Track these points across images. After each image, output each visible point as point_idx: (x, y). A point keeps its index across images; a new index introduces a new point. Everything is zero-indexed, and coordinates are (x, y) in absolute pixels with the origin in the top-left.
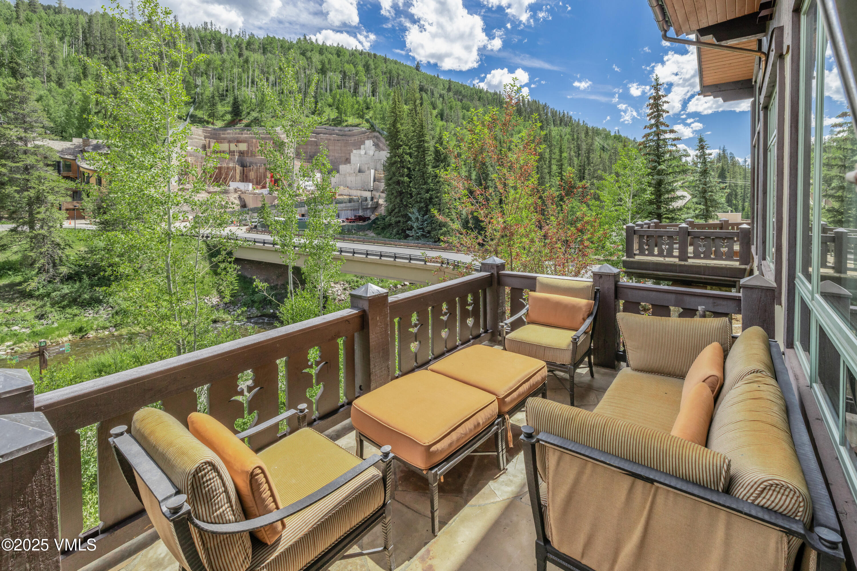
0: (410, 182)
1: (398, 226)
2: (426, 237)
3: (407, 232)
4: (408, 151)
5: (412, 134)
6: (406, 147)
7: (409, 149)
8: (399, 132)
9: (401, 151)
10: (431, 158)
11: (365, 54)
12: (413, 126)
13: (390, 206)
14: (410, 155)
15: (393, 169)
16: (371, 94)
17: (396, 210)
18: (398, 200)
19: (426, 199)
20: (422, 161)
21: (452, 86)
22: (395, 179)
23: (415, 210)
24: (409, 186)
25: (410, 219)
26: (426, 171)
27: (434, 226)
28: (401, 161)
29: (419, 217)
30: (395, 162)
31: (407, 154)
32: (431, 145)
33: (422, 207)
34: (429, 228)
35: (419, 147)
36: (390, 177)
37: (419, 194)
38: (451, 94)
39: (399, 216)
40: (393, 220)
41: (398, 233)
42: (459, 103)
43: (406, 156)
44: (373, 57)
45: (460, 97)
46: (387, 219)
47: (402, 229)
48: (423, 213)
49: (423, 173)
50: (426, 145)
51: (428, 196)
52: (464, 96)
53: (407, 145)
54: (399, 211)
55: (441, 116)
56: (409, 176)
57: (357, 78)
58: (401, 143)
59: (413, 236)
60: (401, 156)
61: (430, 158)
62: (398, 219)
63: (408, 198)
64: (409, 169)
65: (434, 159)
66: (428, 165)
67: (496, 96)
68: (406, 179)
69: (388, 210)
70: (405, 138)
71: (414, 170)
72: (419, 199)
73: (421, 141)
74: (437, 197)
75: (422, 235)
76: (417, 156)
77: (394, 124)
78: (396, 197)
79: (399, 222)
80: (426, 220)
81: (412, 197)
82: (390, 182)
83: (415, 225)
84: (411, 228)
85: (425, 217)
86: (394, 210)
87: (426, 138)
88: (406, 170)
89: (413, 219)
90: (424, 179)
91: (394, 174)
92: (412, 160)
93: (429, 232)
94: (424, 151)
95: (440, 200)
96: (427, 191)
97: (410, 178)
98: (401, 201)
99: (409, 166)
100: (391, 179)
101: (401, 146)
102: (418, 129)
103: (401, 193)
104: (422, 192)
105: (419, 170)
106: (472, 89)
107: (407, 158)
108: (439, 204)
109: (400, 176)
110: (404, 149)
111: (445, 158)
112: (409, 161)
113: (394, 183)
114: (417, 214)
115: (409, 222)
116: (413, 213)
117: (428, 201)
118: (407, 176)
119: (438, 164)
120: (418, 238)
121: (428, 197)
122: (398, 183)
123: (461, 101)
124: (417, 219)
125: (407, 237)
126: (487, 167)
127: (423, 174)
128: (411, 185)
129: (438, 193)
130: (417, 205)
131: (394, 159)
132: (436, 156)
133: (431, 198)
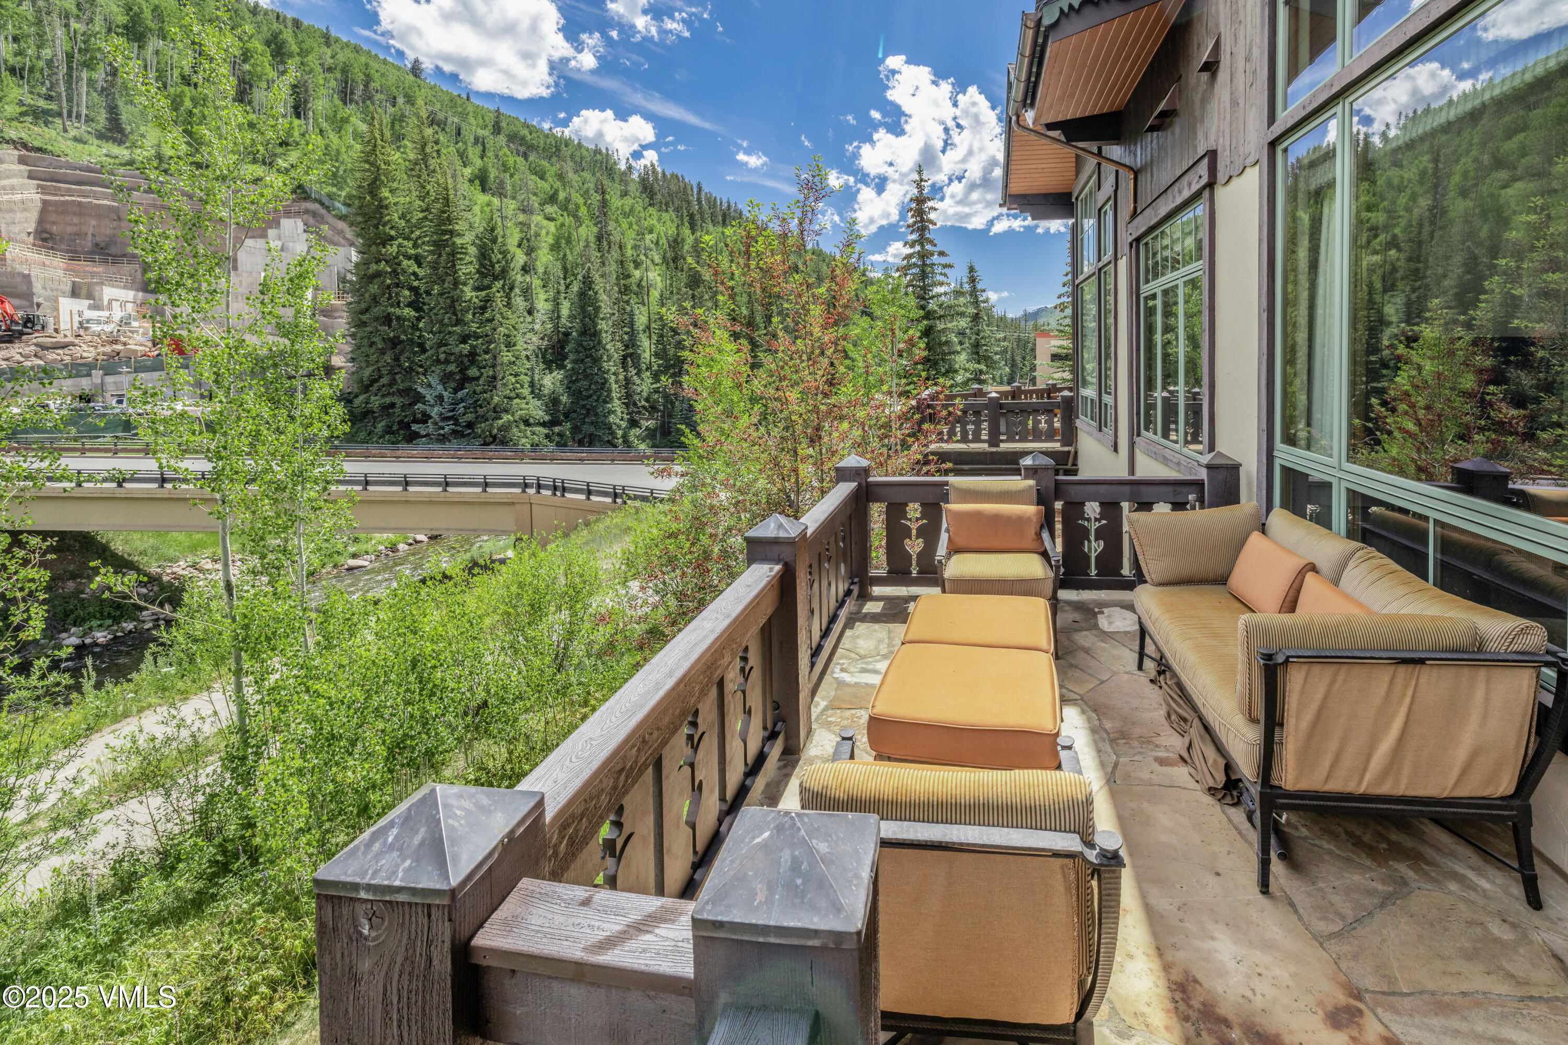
0: (419, 319)
1: (389, 415)
2: (463, 436)
3: (415, 427)
4: (412, 252)
5: (421, 215)
6: (406, 243)
7: (415, 246)
8: (386, 207)
9: (392, 249)
10: (471, 269)
11: (266, 13)
12: (420, 198)
13: (367, 372)
14: (418, 260)
15: (374, 288)
16: (290, 110)
17: (384, 380)
18: (388, 358)
19: (461, 355)
20: (447, 274)
21: (504, 124)
22: (377, 311)
23: (434, 380)
24: (415, 328)
25: (420, 398)
26: (460, 297)
27: (481, 411)
28: (394, 271)
29: (445, 394)
30: (378, 274)
31: (409, 258)
32: (467, 240)
33: (452, 374)
34: (470, 417)
35: (439, 245)
36: (363, 306)
37: (441, 344)
38: (502, 139)
39: (393, 394)
40: (376, 402)
41: (388, 430)
42: (520, 160)
43: (405, 263)
44: (290, 24)
45: (522, 149)
46: (357, 402)
47: (401, 422)
48: (453, 384)
49: (453, 301)
50: (459, 241)
51: (465, 348)
52: (531, 147)
53: (408, 238)
54: (393, 383)
55: (482, 180)
56: (413, 304)
57: (247, 67)
58: (393, 233)
59: (427, 435)
60: (393, 262)
61: (467, 268)
62: (388, 400)
63: (415, 353)
64: (413, 289)
65: (478, 271)
66: (465, 284)
67: (599, 157)
68: (408, 312)
69: (361, 381)
70: (403, 223)
71: (428, 293)
72: (442, 357)
73: (445, 232)
74: (486, 352)
75: (454, 432)
76: (436, 262)
77: (373, 187)
78: (383, 352)
79: (393, 405)
80: (462, 400)
81: (424, 351)
82: (364, 318)
83: (435, 412)
84: (425, 418)
85: (460, 394)
86: (376, 381)
87: (457, 227)
88: (407, 293)
89: (428, 397)
90: (455, 314)
91: (375, 300)
92: (421, 272)
93: (470, 425)
94: (453, 254)
95: (495, 357)
96: (464, 339)
97: (418, 310)
98: (397, 359)
99: (416, 284)
100: (367, 310)
101: (392, 238)
102: (438, 206)
103: (394, 343)
104: (452, 340)
105: (441, 294)
106: (547, 136)
107: (410, 265)
108: (494, 366)
109: (392, 306)
110: (400, 246)
111: (504, 271)
112: (414, 274)
113: (376, 319)
114: (440, 387)
115: (419, 405)
116: (430, 386)
117: (466, 360)
118: (410, 305)
119: (486, 282)
120: (443, 439)
121: (465, 352)
122: (387, 320)
123: (525, 156)
124: (440, 398)
125: (412, 437)
126: (596, 293)
127: (453, 304)
128: (421, 325)
129: (490, 342)
130: (438, 369)
131: (374, 267)
132: (482, 265)
133: (473, 354)
